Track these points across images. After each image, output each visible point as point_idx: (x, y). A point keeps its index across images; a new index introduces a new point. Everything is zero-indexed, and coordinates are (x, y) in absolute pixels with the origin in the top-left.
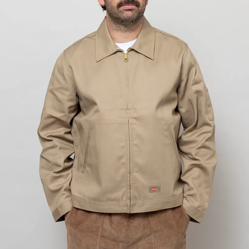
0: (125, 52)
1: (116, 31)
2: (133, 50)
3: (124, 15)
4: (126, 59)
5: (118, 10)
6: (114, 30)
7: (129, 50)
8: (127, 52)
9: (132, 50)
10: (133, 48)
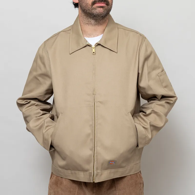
0: (93, 46)
1: (87, 25)
2: (100, 45)
3: (97, 11)
4: (94, 52)
5: (92, 7)
6: (85, 24)
7: (97, 44)
8: (94, 47)
9: (98, 44)
10: (100, 43)
